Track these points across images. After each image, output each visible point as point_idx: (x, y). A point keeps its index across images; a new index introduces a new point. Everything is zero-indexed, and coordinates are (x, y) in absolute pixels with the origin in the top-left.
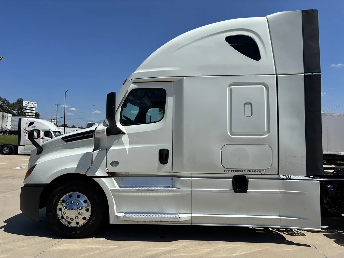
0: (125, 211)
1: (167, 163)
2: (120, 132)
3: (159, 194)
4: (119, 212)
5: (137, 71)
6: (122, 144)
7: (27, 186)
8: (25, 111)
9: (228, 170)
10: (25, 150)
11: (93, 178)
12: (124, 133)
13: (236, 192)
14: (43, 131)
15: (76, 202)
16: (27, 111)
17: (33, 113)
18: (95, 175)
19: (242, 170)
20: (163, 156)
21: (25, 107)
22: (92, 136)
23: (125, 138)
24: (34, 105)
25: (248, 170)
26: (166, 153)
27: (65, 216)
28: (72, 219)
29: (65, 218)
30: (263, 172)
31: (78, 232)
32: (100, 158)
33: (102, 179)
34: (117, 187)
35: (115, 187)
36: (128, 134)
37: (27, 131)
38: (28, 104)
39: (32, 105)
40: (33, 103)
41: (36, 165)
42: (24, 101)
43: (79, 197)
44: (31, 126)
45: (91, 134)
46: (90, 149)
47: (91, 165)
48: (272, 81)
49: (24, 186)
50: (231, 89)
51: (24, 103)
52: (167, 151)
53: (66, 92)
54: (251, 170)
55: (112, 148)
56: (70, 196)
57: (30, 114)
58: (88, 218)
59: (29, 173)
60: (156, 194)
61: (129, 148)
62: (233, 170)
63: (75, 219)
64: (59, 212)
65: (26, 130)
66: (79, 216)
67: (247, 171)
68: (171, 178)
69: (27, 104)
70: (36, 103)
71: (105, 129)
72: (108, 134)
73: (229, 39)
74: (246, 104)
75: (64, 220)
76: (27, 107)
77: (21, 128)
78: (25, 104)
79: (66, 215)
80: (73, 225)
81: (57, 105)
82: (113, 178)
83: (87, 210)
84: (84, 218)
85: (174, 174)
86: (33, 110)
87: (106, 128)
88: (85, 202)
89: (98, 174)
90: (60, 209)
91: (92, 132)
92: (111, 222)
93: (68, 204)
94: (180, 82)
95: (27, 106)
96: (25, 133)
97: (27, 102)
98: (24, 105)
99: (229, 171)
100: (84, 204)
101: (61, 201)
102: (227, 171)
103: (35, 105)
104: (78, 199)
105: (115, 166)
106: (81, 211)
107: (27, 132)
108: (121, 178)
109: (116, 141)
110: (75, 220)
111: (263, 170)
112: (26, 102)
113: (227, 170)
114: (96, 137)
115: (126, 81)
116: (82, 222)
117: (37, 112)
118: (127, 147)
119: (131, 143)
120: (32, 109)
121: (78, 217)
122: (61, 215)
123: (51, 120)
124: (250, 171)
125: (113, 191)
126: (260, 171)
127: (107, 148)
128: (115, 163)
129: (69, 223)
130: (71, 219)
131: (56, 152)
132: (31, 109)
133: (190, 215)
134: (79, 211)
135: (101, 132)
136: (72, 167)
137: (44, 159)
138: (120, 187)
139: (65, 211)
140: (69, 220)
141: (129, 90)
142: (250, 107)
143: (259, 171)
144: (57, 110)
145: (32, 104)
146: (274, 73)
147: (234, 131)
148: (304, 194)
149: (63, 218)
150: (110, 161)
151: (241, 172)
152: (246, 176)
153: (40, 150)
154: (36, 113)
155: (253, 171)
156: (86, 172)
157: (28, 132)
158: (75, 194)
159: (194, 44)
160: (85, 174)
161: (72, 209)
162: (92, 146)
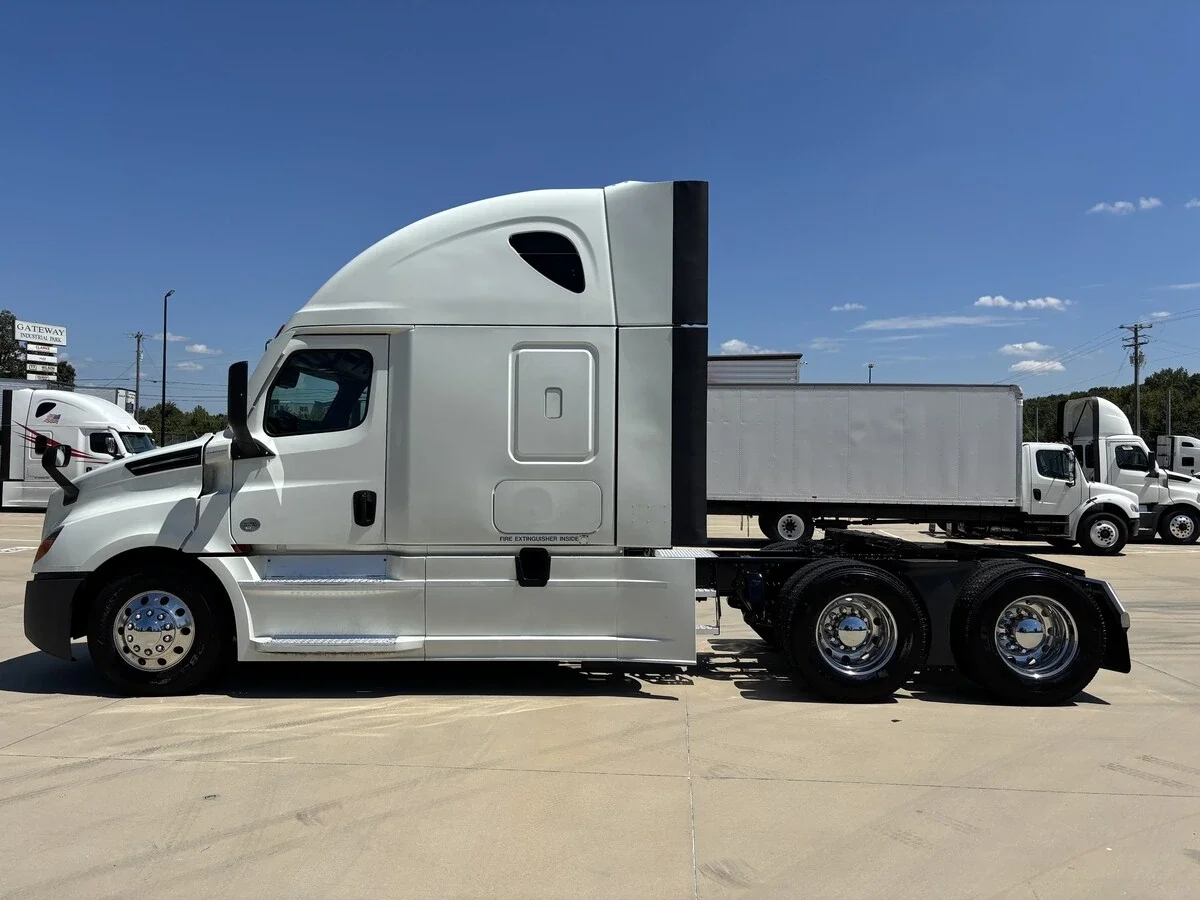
0: (274, 632)
1: (372, 522)
2: (262, 452)
3: (352, 593)
4: (259, 634)
5: (308, 309)
6: (268, 479)
7: (40, 577)
8: (22, 358)
9: (508, 536)
10: (25, 494)
11: (199, 558)
12: (272, 455)
13: (523, 583)
14: (85, 431)
15: (157, 612)
16: (30, 357)
17: (50, 364)
18: (203, 551)
19: (538, 536)
20: (364, 508)
21: (21, 344)
22: (196, 462)
23: (274, 466)
24: (55, 336)
25: (552, 536)
26: (369, 500)
27: (131, 646)
28: (149, 651)
29: (132, 649)
30: (584, 541)
31: (163, 682)
32: (216, 512)
33: (222, 559)
34: (256, 578)
35: (250, 577)
36: (281, 456)
37: (32, 432)
38: (32, 333)
39: (47, 338)
40: (50, 327)
41: (61, 529)
42: (17, 322)
43: (165, 601)
44: (45, 416)
45: (197, 456)
46: (194, 492)
47: (195, 528)
48: (606, 340)
49: (32, 578)
50: (518, 356)
51: (17, 331)
52: (373, 495)
53: (169, 295)
54: (558, 537)
55: (244, 489)
56: (145, 601)
57: (39, 368)
58: (186, 649)
59: (44, 548)
60: (346, 593)
61: (283, 490)
62: (519, 536)
63: (154, 651)
64: (118, 638)
65: (26, 428)
66: (166, 645)
67: (550, 539)
68: (385, 557)
69: (27, 332)
70: (62, 329)
71: (227, 446)
72: (234, 457)
73: (517, 241)
74: (549, 390)
75: (129, 656)
76: (29, 343)
77: (12, 423)
78: (23, 331)
79: (133, 644)
80: (152, 665)
81: (139, 337)
82: (245, 558)
83: (185, 631)
84: (178, 650)
85: (391, 548)
86: (51, 355)
87: (230, 441)
88: (180, 612)
89: (210, 548)
90: (121, 631)
91: (197, 450)
92: (241, 658)
93: (138, 616)
94: (404, 336)
95: (29, 340)
96: (26, 437)
97: (30, 325)
98: (18, 336)
99: (509, 539)
100: (176, 617)
101: (122, 611)
102: (505, 539)
103: (57, 335)
104: (163, 607)
105: (249, 531)
106: (171, 633)
107: (30, 434)
108: (267, 557)
109: (255, 472)
110: (156, 655)
111: (584, 535)
112: (25, 325)
113: (505, 536)
114: (207, 462)
115: (283, 327)
116: (173, 659)
117: (66, 362)
118: (279, 485)
119: (288, 478)
120: (46, 351)
121: (163, 647)
122: (122, 645)
123: (117, 393)
124: (555, 538)
125: (245, 586)
126: (576, 539)
127: (234, 489)
128: (251, 524)
129: (142, 661)
130: (146, 651)
131: (111, 499)
132: (42, 350)
133: (423, 638)
134: (165, 633)
135: (220, 451)
136: (149, 532)
137: (82, 516)
138: (263, 578)
139: (131, 632)
140: (142, 654)
141: (286, 352)
142: (558, 396)
143: (574, 537)
144: (138, 355)
145: (48, 331)
146: (611, 321)
147: (522, 450)
148: (664, 586)
149: (127, 650)
150: (239, 519)
151: (536, 539)
152: (548, 549)
153: (72, 495)
154: (62, 366)
155: (561, 539)
156: (183, 544)
157: (35, 436)
158: (156, 595)
159: (440, 249)
160: (180, 549)
161: (149, 630)
162: (199, 484)
